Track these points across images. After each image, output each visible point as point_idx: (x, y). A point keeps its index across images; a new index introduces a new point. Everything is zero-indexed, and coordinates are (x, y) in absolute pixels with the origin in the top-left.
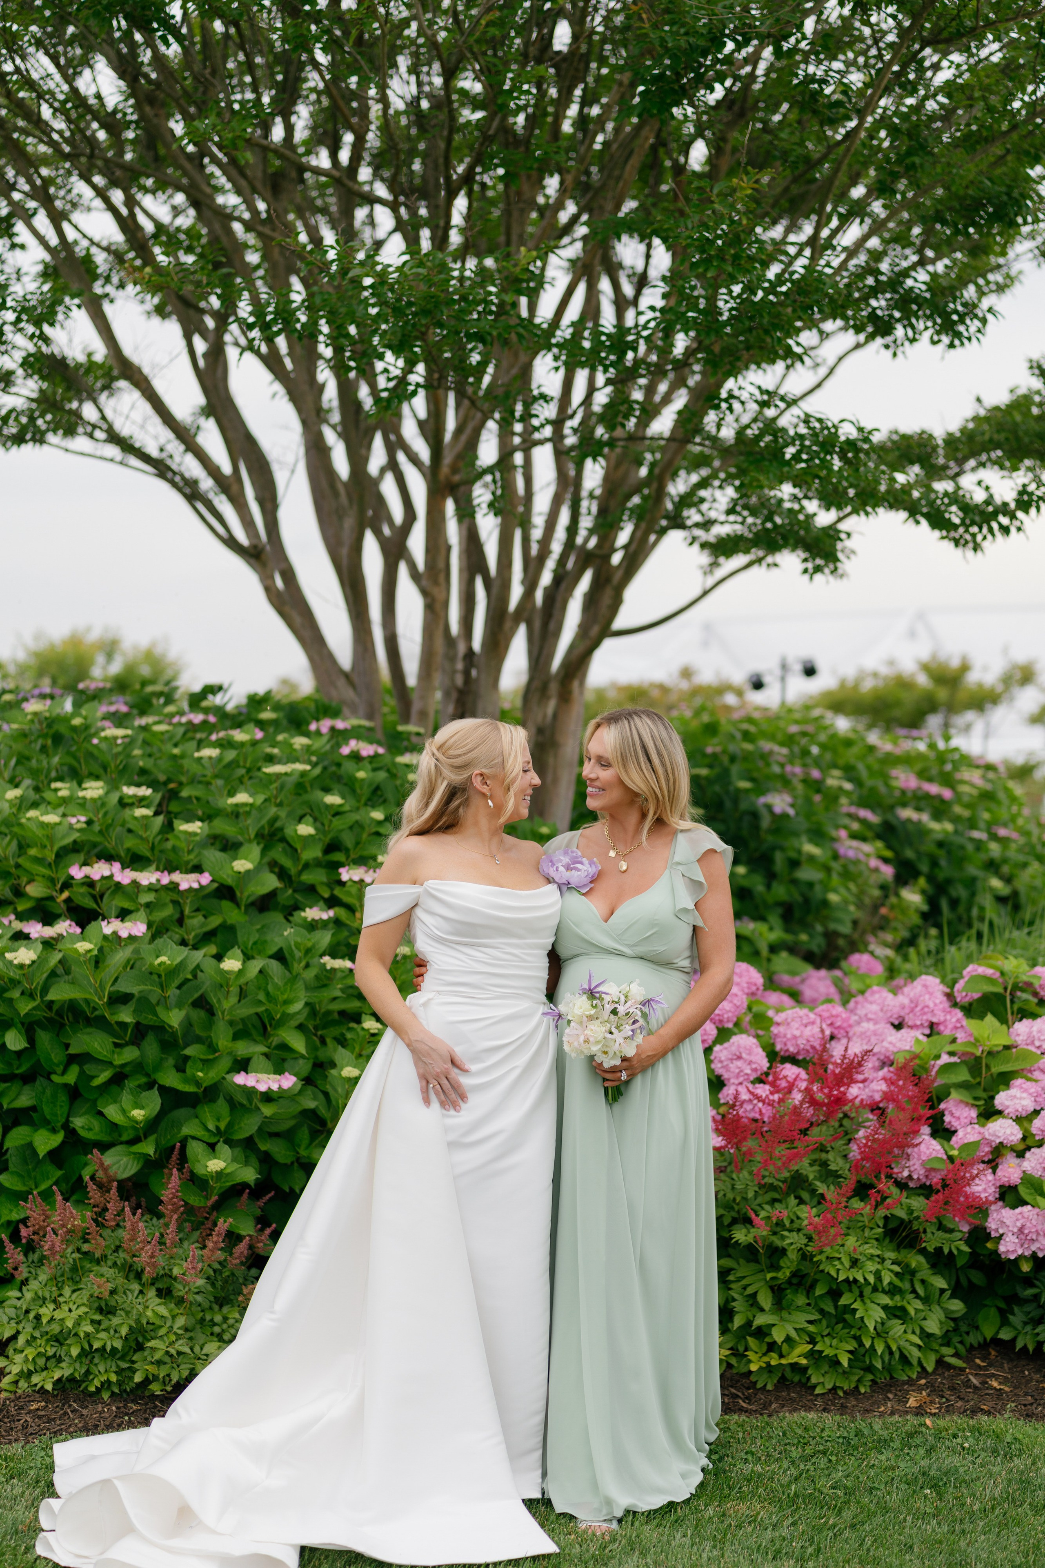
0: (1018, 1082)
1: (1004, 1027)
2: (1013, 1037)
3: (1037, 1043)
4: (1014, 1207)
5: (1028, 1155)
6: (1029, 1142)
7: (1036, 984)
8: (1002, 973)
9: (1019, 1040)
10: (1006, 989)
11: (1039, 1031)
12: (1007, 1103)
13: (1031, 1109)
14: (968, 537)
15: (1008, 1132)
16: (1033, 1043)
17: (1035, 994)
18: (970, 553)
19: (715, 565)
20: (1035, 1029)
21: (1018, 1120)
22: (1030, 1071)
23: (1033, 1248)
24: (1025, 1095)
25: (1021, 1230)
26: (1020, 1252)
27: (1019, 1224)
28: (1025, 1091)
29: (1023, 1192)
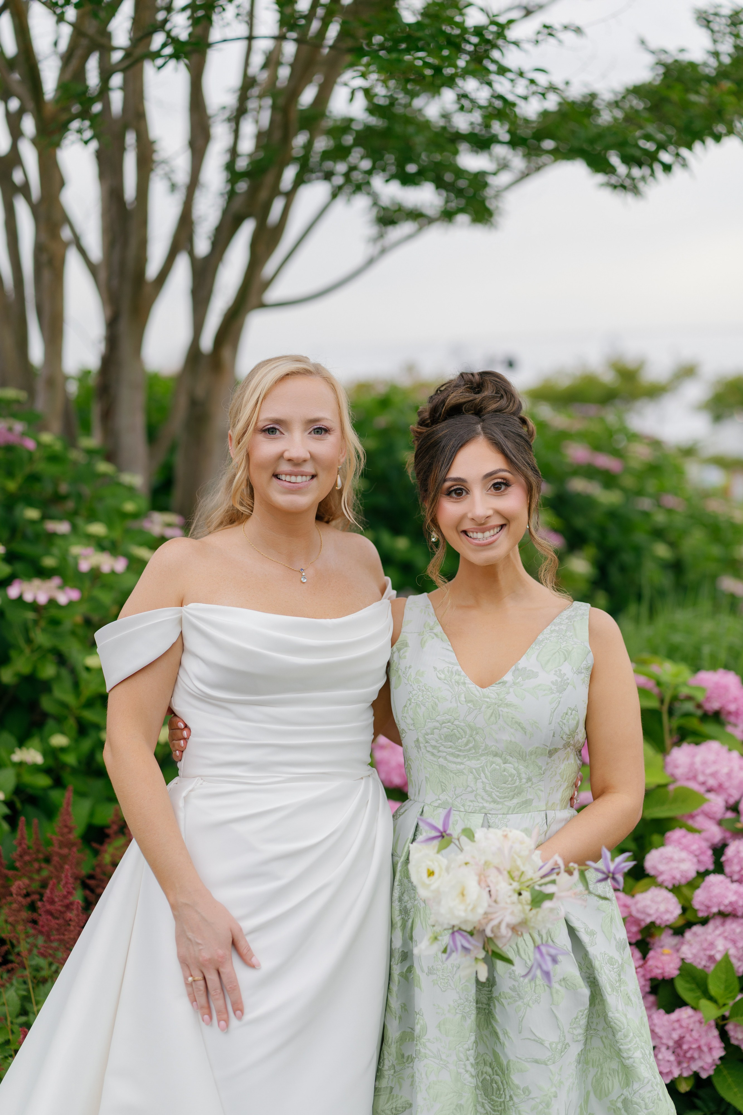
0: (676, 834)
1: (659, 758)
2: (670, 769)
3: (701, 778)
4: (669, 1010)
5: (688, 935)
6: (689, 916)
7: (700, 697)
8: (659, 684)
9: (679, 772)
10: (662, 701)
11: (704, 763)
12: (661, 867)
13: (693, 874)
14: (628, 182)
15: (662, 908)
16: (694, 778)
17: (699, 706)
18: (629, 198)
19: (381, 236)
20: (698, 759)
21: (675, 889)
22: (692, 817)
23: (695, 1067)
24: (684, 855)
25: (679, 1043)
26: (676, 1073)
27: (675, 1036)
28: (686, 848)
29: (682, 989)
